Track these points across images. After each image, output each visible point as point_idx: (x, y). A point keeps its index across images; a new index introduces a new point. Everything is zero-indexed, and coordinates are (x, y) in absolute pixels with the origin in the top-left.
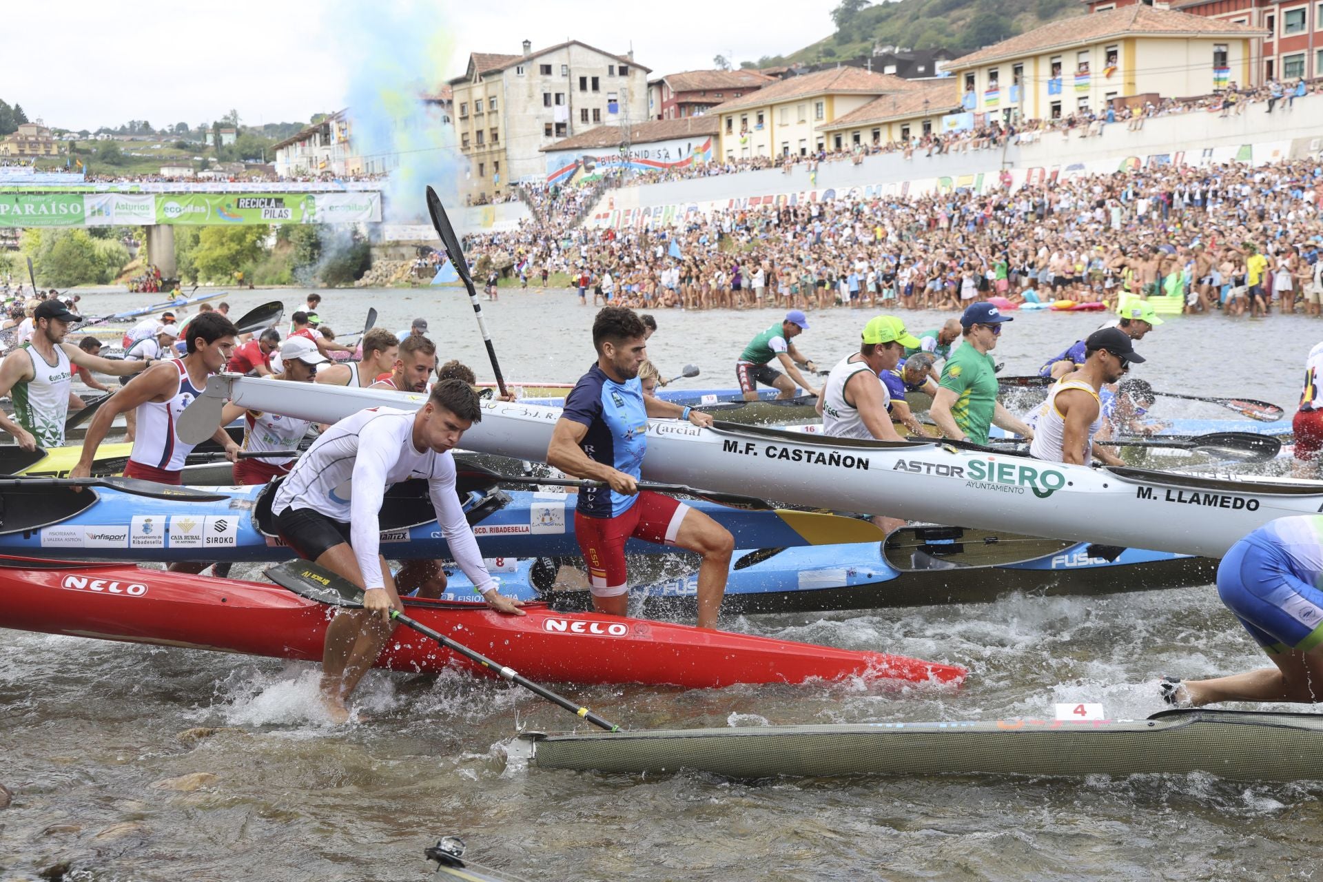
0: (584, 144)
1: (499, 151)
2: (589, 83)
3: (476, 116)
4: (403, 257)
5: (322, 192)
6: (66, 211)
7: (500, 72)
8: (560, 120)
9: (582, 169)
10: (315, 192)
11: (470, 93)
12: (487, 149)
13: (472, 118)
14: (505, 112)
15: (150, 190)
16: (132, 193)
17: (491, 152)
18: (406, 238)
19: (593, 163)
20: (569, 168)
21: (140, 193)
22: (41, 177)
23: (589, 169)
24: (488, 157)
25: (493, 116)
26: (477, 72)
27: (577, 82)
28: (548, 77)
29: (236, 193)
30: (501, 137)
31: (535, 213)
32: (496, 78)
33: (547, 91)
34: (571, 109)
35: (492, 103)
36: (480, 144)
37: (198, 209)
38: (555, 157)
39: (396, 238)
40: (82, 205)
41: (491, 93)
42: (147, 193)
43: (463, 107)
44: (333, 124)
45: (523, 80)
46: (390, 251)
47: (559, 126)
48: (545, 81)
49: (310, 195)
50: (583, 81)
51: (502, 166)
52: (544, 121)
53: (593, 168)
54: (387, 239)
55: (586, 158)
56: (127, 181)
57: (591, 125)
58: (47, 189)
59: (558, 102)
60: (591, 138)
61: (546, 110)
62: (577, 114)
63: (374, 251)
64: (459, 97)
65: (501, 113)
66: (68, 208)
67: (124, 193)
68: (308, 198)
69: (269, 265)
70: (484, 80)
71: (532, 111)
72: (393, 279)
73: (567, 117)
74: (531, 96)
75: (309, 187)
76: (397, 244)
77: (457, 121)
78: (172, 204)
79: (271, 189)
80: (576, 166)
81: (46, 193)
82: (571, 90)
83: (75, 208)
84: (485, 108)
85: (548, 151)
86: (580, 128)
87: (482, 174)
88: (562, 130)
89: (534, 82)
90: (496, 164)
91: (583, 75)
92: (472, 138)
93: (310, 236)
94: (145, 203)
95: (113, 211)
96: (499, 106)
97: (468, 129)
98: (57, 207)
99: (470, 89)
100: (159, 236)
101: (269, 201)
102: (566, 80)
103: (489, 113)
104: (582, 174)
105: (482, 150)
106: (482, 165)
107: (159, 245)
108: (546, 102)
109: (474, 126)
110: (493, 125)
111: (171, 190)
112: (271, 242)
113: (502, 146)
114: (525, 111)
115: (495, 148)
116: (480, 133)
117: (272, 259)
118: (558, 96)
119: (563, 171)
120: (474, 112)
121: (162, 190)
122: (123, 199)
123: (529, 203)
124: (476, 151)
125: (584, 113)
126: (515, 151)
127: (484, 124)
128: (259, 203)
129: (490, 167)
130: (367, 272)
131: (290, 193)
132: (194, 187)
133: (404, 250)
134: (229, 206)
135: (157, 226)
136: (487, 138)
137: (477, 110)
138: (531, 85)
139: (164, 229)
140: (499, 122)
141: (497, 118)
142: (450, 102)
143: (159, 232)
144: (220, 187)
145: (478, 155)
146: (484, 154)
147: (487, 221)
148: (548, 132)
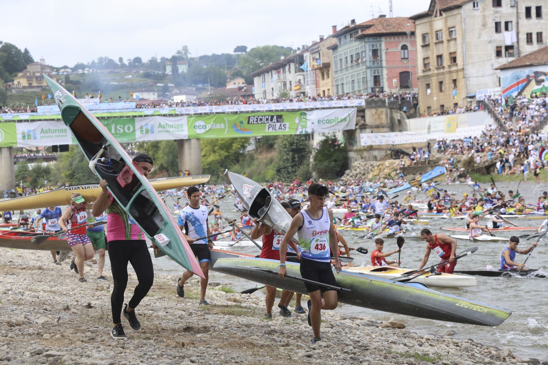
0: (535, 62)
1: (457, 71)
2: (533, 12)
3: (436, 44)
4: (375, 158)
5: (312, 109)
6: (122, 131)
7: (459, 7)
8: (509, 43)
9: (533, 82)
10: (307, 110)
11: (431, 26)
12: (446, 70)
13: (433, 47)
14: (463, 39)
15: (183, 113)
16: (171, 115)
17: (450, 72)
18: (378, 143)
19: (543, 77)
20: (522, 81)
21: (177, 115)
22: (105, 106)
23: (539, 82)
24: (447, 76)
25: (452, 43)
26: (438, 7)
27: (523, 11)
28: (499, 9)
29: (247, 112)
30: (459, 61)
31: (497, 120)
32: (455, 12)
33: (498, 20)
34: (518, 34)
35: (451, 33)
36: (440, 66)
37: (218, 126)
38: (509, 74)
39: (369, 143)
40: (134, 127)
41: (450, 24)
42: (182, 115)
43: (424, 37)
44: (307, 55)
45: (478, 13)
46: (365, 154)
47: (508, 48)
48: (496, 12)
49: (303, 112)
50: (528, 10)
51: (461, 83)
52: (495, 45)
53: (543, 81)
54: (363, 144)
55: (537, 74)
56: (167, 107)
57: (535, 47)
58: (109, 115)
59: (507, 29)
60: (540, 57)
61: (497, 36)
62: (523, 37)
63: (352, 154)
64: (420, 29)
65: (459, 40)
66: (124, 128)
67: (165, 115)
68: (301, 114)
69: (254, 167)
70: (444, 15)
71: (485, 37)
72: (370, 176)
73: (515, 40)
74: (484, 25)
75: (303, 105)
76: (371, 148)
77: (419, 48)
78: (200, 122)
79: (273, 108)
80: (528, 80)
81: (108, 117)
82: (518, 18)
83: (129, 128)
84: (445, 37)
85: (503, 69)
86: (526, 49)
87: (441, 90)
88: (511, 51)
89: (487, 13)
90: (455, 81)
91: (528, 5)
92: (433, 62)
93: (292, 144)
94: (180, 123)
95: (156, 129)
96: (458, 35)
97: (429, 54)
98: (116, 129)
99: (431, 22)
100: (190, 148)
101: (272, 117)
102: (514, 10)
103: (449, 41)
104: (533, 87)
105: (441, 71)
106: (441, 83)
107: (190, 155)
108: (497, 29)
109: (433, 52)
110: (452, 50)
111: (199, 111)
112: (250, 148)
113: (460, 67)
114: (479, 37)
115: (454, 68)
116: (440, 57)
117: (256, 162)
118: (507, 23)
119: (518, 83)
120: (435, 41)
121: (192, 112)
122: (164, 121)
123: (490, 112)
124: (436, 72)
125: (529, 36)
126: (471, 71)
127: (444, 50)
128: (264, 119)
129: (448, 84)
130: (347, 172)
131: (288, 111)
132: (215, 109)
133: (376, 153)
134: (241, 122)
135: (189, 140)
136: (446, 61)
137: (437, 39)
138: (484, 17)
139: (194, 142)
140: (458, 47)
141: (456, 44)
142: (413, 34)
143: (190, 144)
144: (235, 108)
145: (438, 75)
146: (443, 74)
147: (450, 128)
148: (499, 54)
